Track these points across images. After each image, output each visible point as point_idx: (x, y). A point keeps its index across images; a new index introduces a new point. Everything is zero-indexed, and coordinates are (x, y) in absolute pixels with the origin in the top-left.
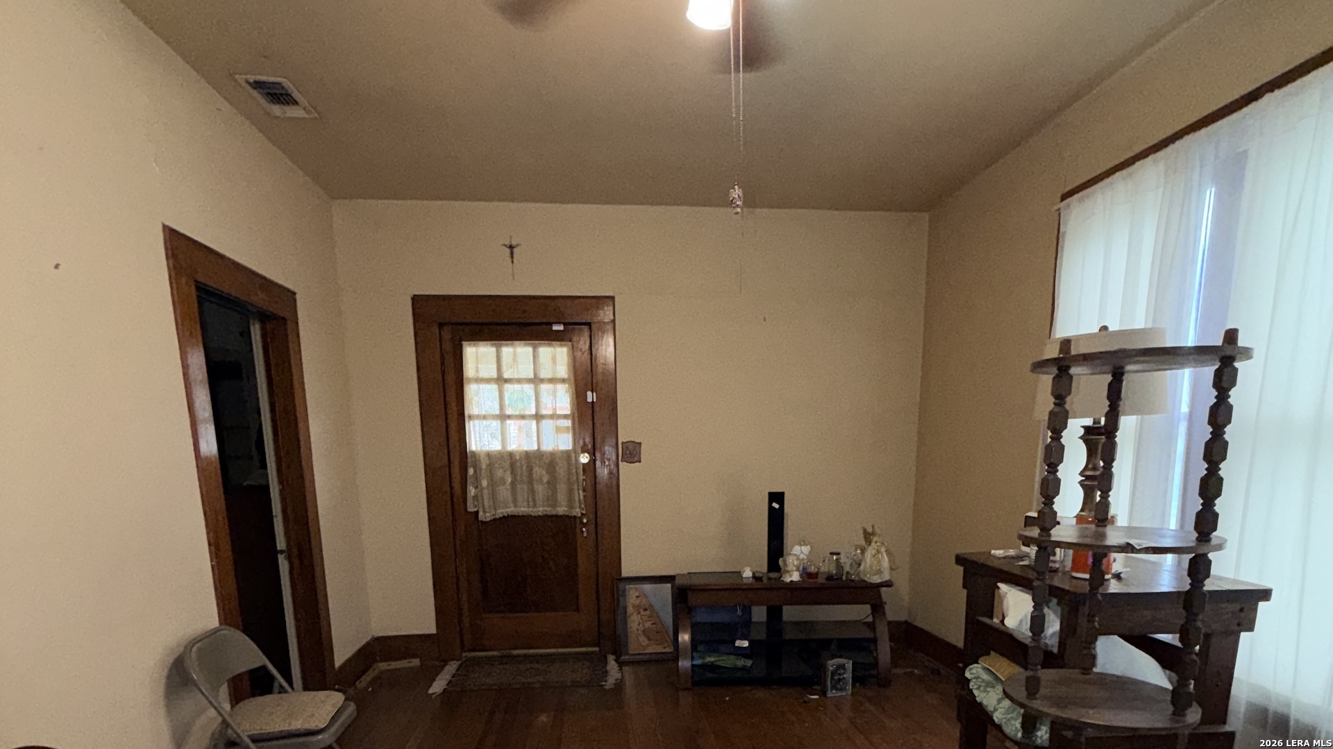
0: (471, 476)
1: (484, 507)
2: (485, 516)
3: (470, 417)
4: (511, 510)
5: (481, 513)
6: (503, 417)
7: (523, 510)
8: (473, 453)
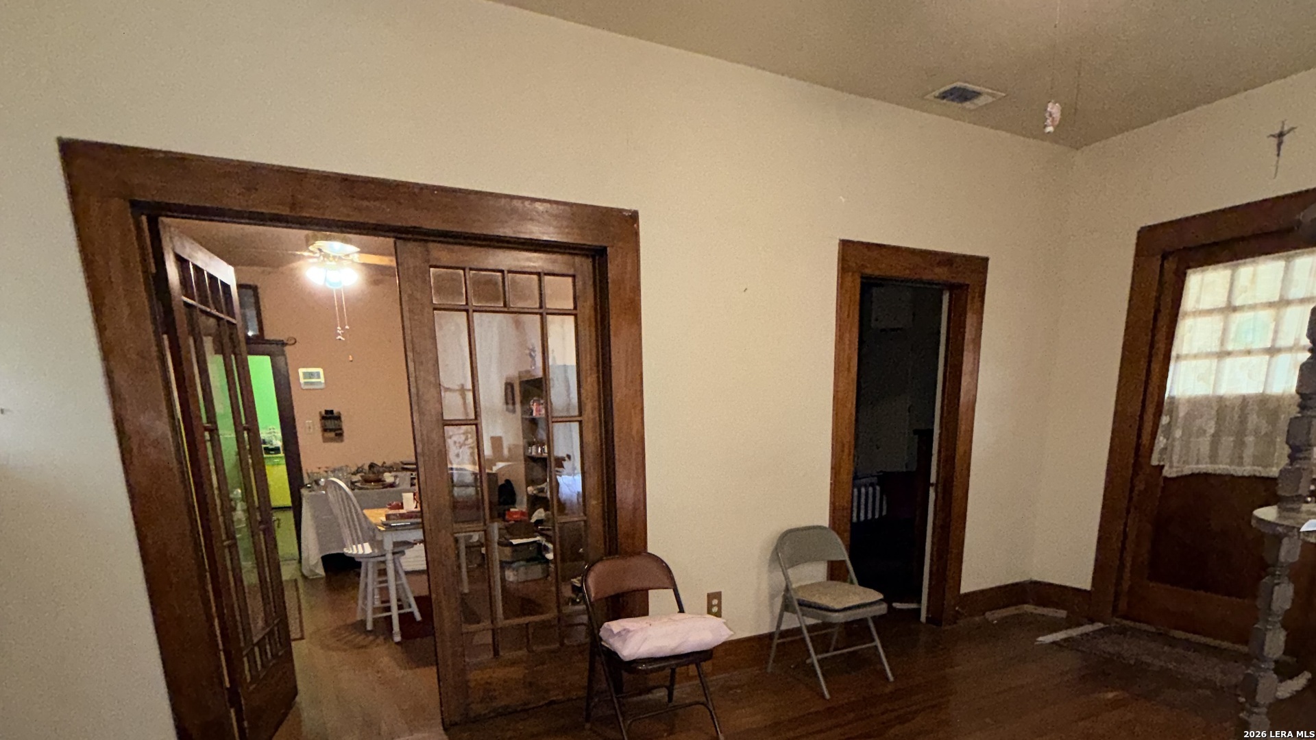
0: (1163, 426)
1: (1171, 462)
2: (1168, 472)
3: (1178, 357)
4: (1205, 467)
5: (1166, 468)
6: (1223, 354)
7: (1222, 467)
8: (1172, 398)
